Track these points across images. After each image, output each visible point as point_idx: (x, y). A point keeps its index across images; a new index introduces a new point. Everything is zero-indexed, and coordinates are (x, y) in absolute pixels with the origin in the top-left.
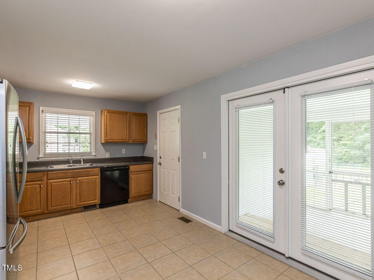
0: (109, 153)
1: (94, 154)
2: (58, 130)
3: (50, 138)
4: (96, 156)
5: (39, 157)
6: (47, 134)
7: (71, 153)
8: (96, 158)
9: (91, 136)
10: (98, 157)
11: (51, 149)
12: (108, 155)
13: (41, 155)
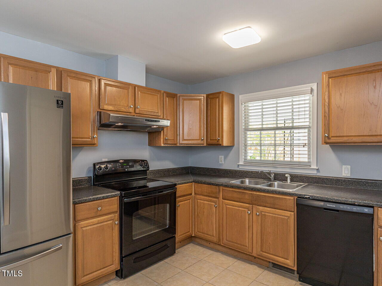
0: (349, 167)
1: (315, 167)
2: (262, 125)
3: (252, 137)
4: (318, 170)
5: (239, 165)
6: (249, 133)
7: (278, 161)
8: (319, 174)
9: (309, 131)
10: (323, 174)
11: (252, 154)
12: (346, 172)
13: (241, 163)
